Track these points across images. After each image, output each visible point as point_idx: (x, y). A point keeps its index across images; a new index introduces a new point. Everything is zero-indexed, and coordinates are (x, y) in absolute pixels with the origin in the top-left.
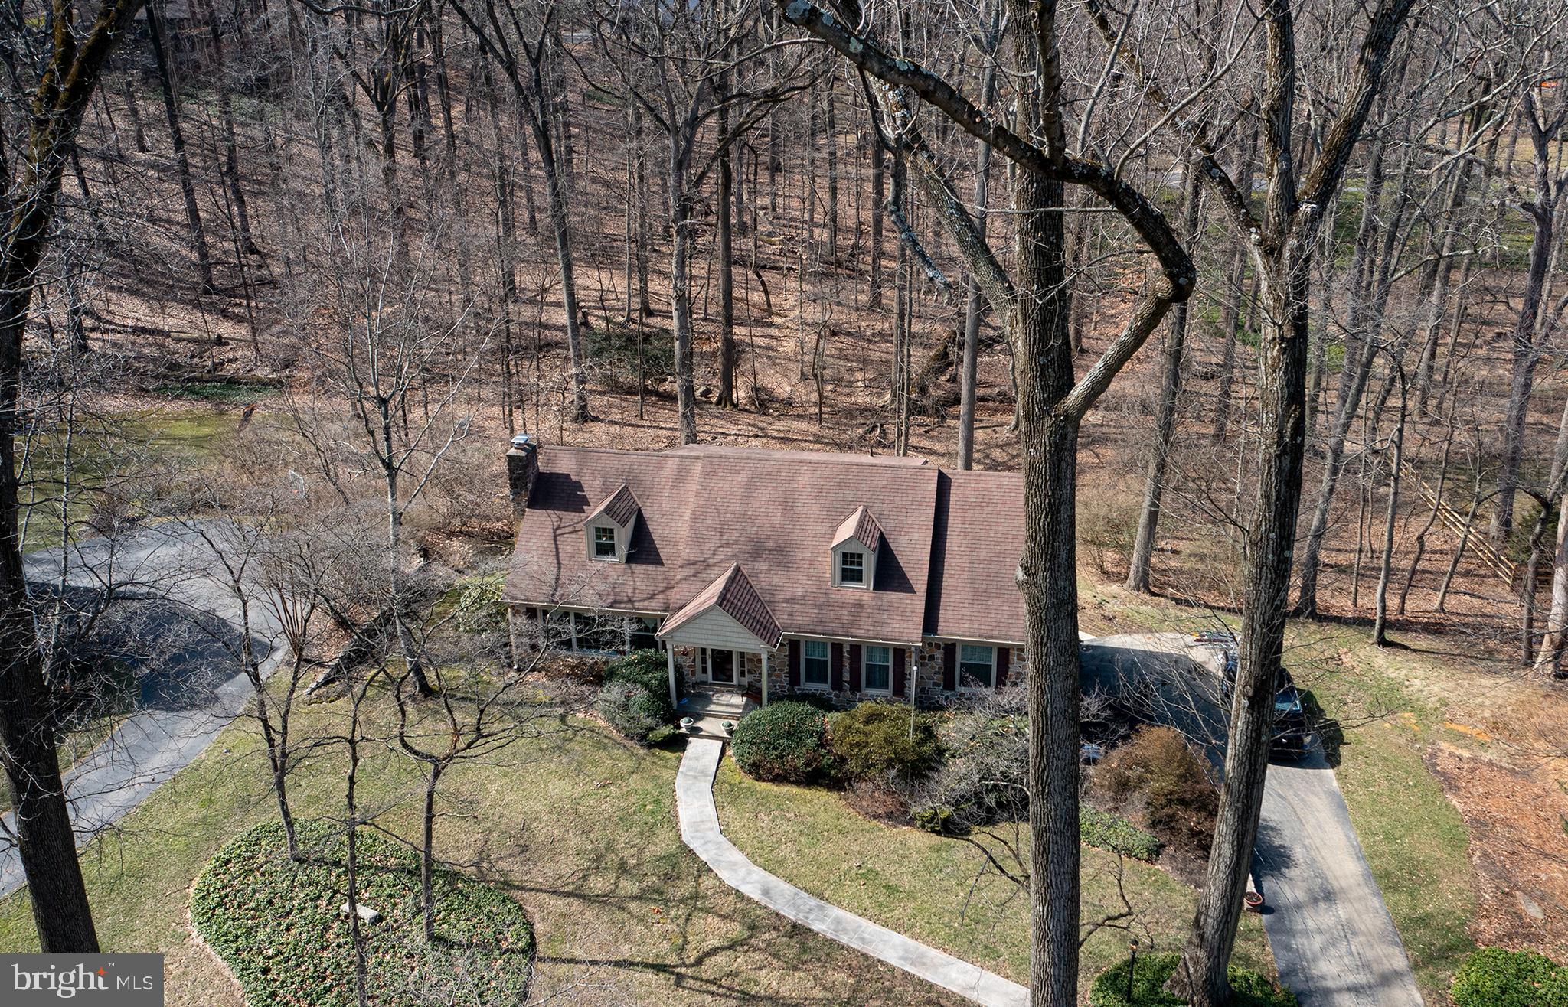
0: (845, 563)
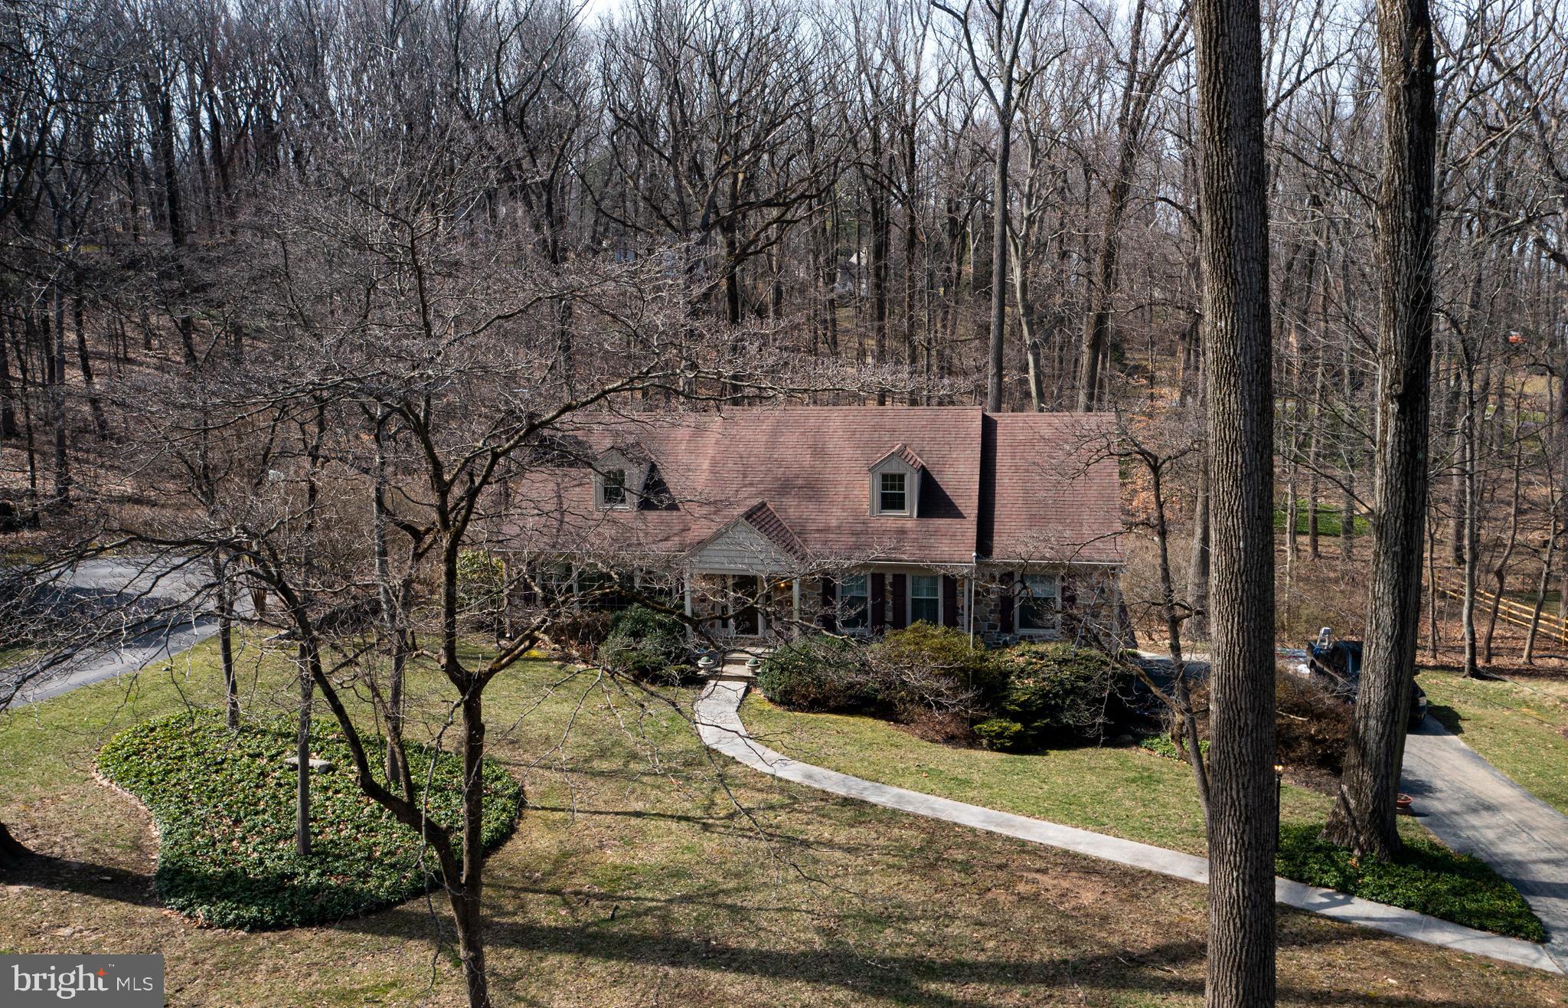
0: (885, 487)
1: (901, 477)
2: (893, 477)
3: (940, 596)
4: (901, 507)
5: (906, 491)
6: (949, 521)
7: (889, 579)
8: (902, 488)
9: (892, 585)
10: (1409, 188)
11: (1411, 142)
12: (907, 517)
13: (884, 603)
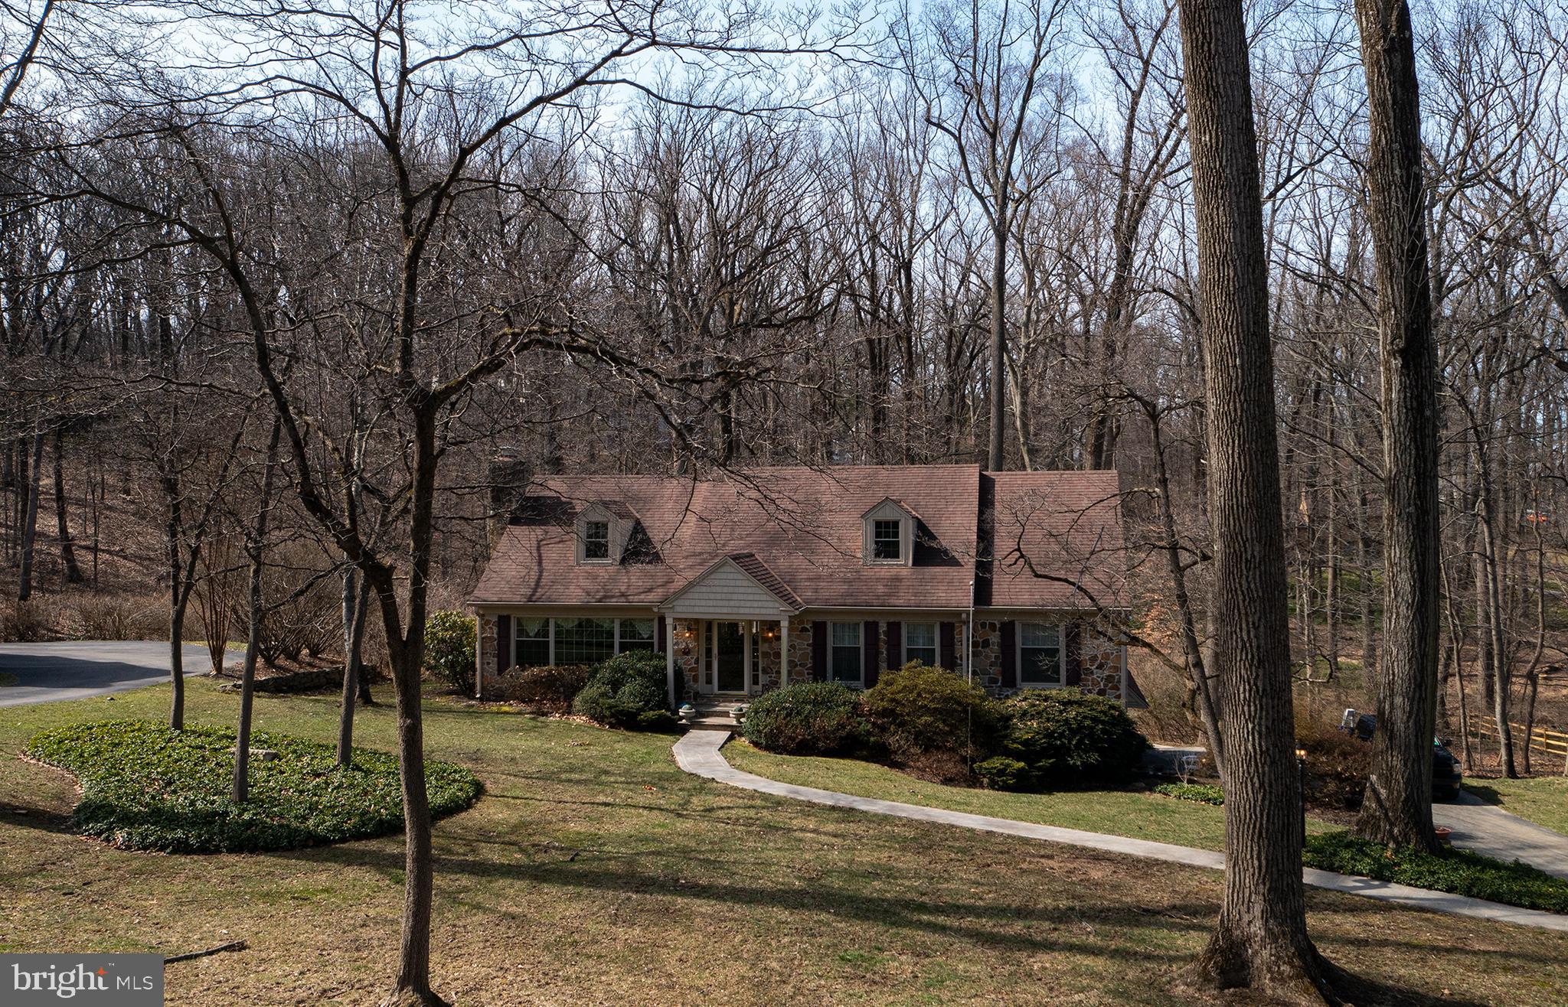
0: (878, 534)
1: (896, 524)
2: (887, 524)
3: (937, 646)
4: (896, 556)
5: (901, 538)
6: (946, 569)
7: (883, 628)
8: (896, 535)
9: (887, 633)
10: (1396, 146)
11: (1394, 104)
12: (903, 564)
13: (878, 653)
